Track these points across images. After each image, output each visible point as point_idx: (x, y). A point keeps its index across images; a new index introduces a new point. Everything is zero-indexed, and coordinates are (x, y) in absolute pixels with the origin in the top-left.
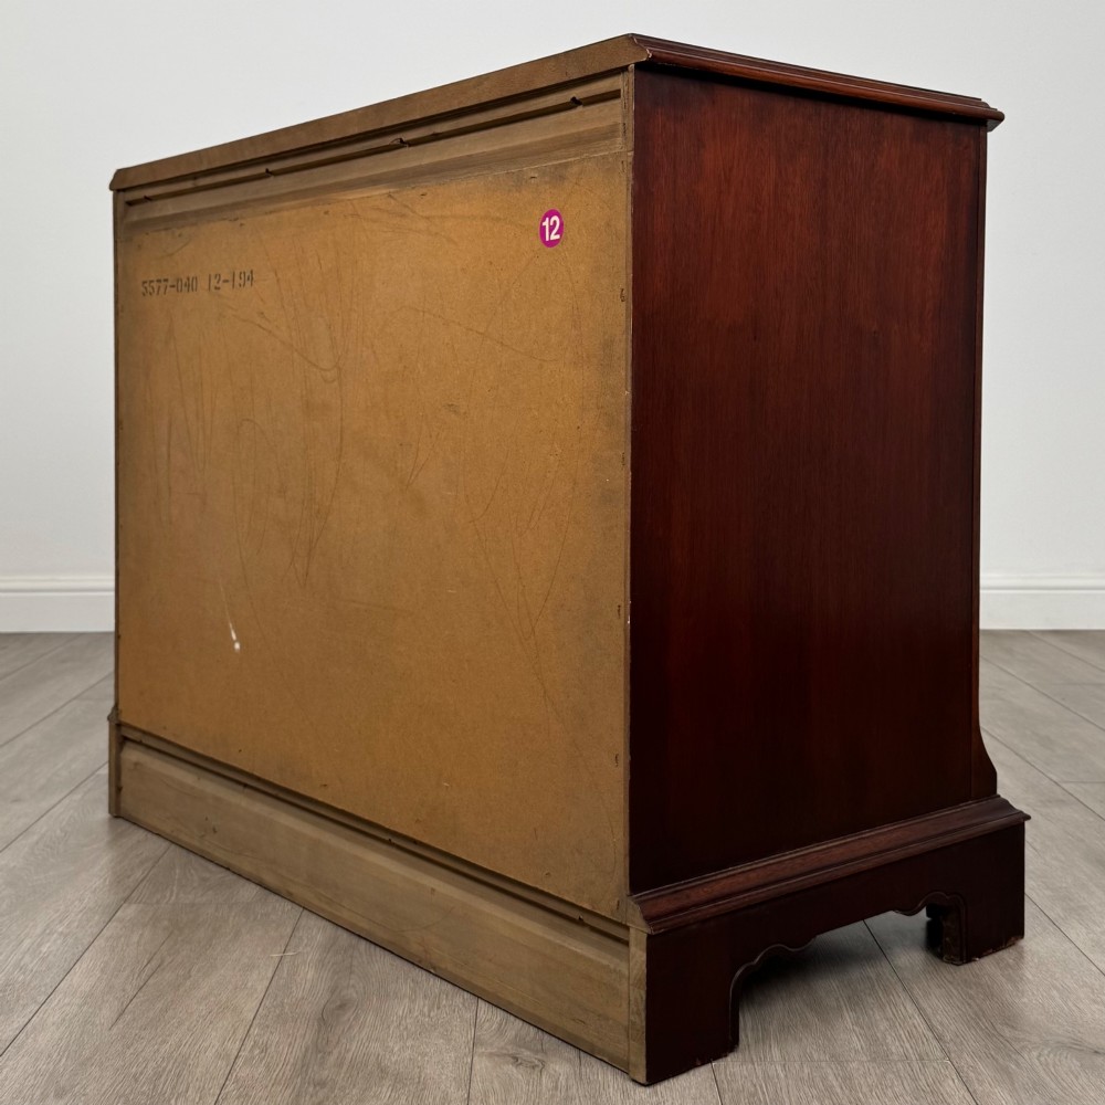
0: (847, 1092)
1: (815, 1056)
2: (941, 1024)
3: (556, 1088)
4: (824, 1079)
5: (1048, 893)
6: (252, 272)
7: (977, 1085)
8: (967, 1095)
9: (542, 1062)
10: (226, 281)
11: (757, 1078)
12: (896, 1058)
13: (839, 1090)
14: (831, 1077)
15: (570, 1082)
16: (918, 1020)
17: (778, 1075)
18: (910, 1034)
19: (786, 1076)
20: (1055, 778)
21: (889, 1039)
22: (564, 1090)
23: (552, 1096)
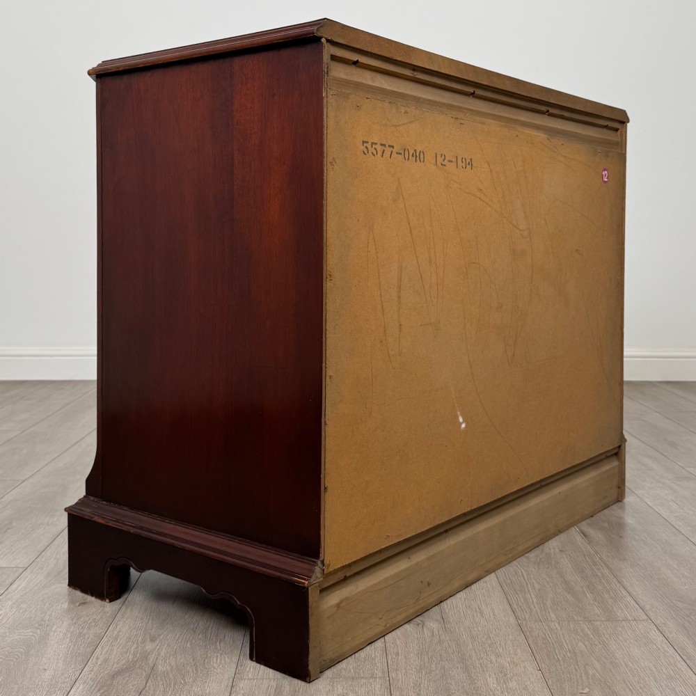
0: (597, 637)
1: (576, 618)
2: (642, 600)
3: (433, 635)
4: (583, 630)
5: (689, 528)
6: (471, 159)
7: (669, 635)
8: (664, 639)
9: (422, 621)
10: (450, 161)
11: (545, 629)
12: (621, 619)
13: (592, 636)
14: (586, 629)
15: (440, 632)
16: (629, 599)
17: (557, 628)
18: (626, 605)
19: (561, 628)
20: (682, 465)
21: (615, 609)
22: (438, 636)
23: (432, 640)
